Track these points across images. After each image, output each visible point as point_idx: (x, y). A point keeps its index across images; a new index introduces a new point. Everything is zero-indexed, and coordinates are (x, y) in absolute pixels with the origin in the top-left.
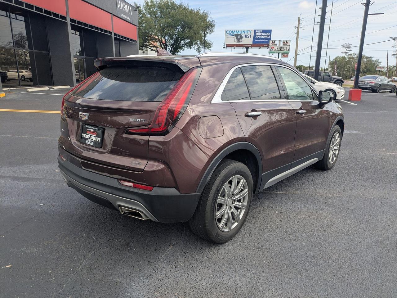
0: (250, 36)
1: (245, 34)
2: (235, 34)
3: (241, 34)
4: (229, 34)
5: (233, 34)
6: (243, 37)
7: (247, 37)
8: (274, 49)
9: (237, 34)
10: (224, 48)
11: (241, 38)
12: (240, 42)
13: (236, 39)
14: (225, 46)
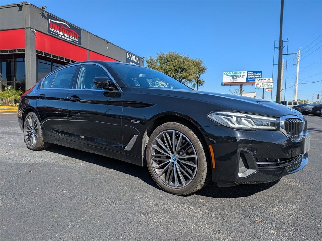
0: (243, 76)
1: (239, 75)
2: (231, 75)
3: (237, 75)
4: (226, 75)
5: (230, 75)
6: (238, 77)
7: (241, 77)
8: (259, 85)
9: (233, 75)
10: (222, 85)
11: (236, 78)
12: (235, 80)
13: (232, 78)
14: (224, 84)
